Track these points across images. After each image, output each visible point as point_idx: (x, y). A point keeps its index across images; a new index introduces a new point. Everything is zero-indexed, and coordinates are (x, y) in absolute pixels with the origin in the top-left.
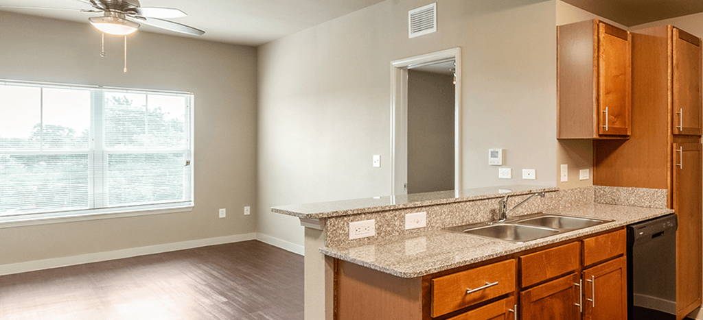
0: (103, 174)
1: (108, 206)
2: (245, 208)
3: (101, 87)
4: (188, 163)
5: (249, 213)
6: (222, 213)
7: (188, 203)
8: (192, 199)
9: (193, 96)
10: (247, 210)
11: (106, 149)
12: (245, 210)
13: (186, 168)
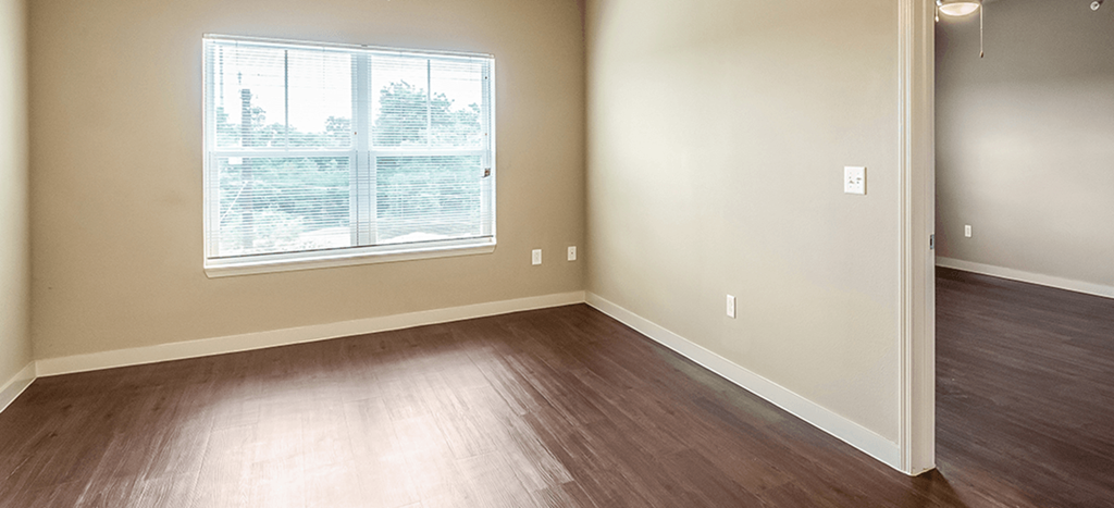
0: (369, 189)
1: (377, 243)
2: (570, 248)
3: (364, 46)
4: (487, 173)
5: (575, 258)
6: (537, 257)
7: (488, 239)
8: (494, 233)
9: (493, 61)
10: (572, 253)
11: (373, 148)
12: (569, 253)
13: (483, 182)
